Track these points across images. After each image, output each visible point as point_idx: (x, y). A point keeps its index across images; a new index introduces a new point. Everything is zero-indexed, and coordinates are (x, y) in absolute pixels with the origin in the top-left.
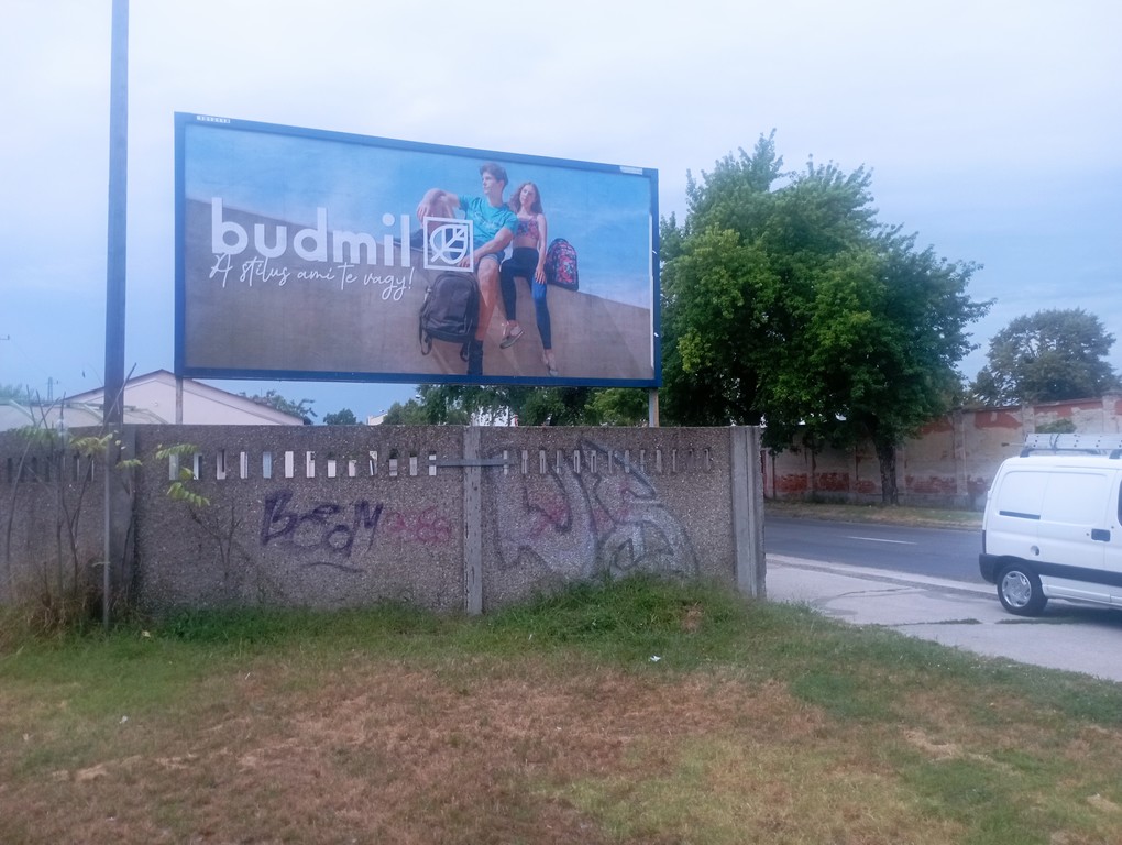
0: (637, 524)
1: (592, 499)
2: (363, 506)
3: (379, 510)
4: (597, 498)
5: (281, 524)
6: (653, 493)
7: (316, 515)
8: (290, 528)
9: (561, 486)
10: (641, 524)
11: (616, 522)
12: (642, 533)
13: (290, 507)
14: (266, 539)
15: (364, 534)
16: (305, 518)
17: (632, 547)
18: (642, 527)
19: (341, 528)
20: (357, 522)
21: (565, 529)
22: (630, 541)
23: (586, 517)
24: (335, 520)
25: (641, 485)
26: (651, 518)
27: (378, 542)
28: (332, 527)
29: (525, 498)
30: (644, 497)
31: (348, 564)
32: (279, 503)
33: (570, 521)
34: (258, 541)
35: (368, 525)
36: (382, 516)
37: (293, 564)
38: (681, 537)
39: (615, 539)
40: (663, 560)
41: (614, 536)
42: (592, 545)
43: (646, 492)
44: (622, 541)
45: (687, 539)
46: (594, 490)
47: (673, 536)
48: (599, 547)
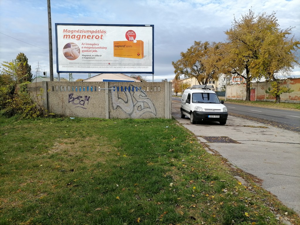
0: (142, 102)
1: (132, 97)
2: (86, 97)
3: (89, 97)
4: (133, 97)
5: (72, 99)
6: (146, 96)
7: (78, 98)
8: (73, 100)
9: (126, 94)
11: (138, 101)
12: (144, 104)
13: (73, 97)
14: (69, 102)
15: (86, 102)
16: (76, 98)
17: (141, 107)
19: (82, 100)
20: (85, 99)
21: (127, 102)
22: (141, 105)
23: (131, 100)
24: (81, 99)
25: (143, 94)
26: (145, 101)
27: (89, 103)
28: (81, 100)
29: (118, 96)
30: (144, 97)
31: (84, 107)
32: (71, 95)
33: (128, 101)
34: (68, 102)
35: (87, 100)
36: (90, 99)
37: (74, 106)
38: (152, 105)
39: (137, 105)
40: (148, 109)
41: (137, 104)
42: (132, 106)
43: (145, 95)
44: (139, 105)
45: (154, 105)
46: (133, 95)
47: (151, 105)
48: (134, 106)
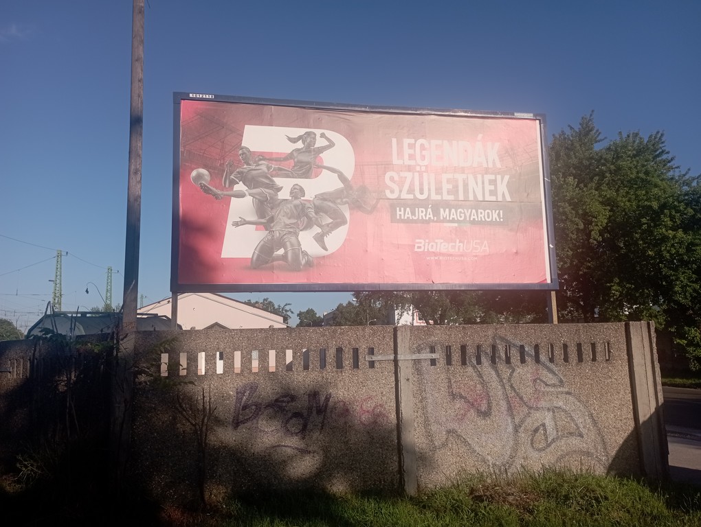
0: (549, 409)
1: (507, 387)
2: (314, 395)
3: (328, 398)
4: (512, 386)
6: (561, 381)
7: (277, 404)
8: (256, 416)
9: (480, 376)
10: (553, 410)
11: (531, 408)
12: (554, 418)
13: (255, 399)
14: (237, 425)
15: (315, 420)
16: (267, 406)
17: (545, 430)
18: (554, 412)
19: (297, 415)
20: (310, 410)
21: (486, 414)
22: (544, 425)
23: (503, 404)
24: (292, 408)
25: (550, 376)
26: (561, 404)
27: (327, 426)
28: (289, 414)
29: (450, 387)
30: (554, 386)
31: (303, 445)
32: (247, 394)
33: (490, 407)
34: (230, 427)
35: (319, 412)
36: (331, 404)
37: (259, 447)
38: (589, 421)
39: (530, 423)
40: (575, 442)
41: (529, 420)
42: (510, 429)
43: (554, 381)
44: (536, 425)
45: (595, 423)
46: (509, 380)
47: (582, 420)
48: (516, 430)
